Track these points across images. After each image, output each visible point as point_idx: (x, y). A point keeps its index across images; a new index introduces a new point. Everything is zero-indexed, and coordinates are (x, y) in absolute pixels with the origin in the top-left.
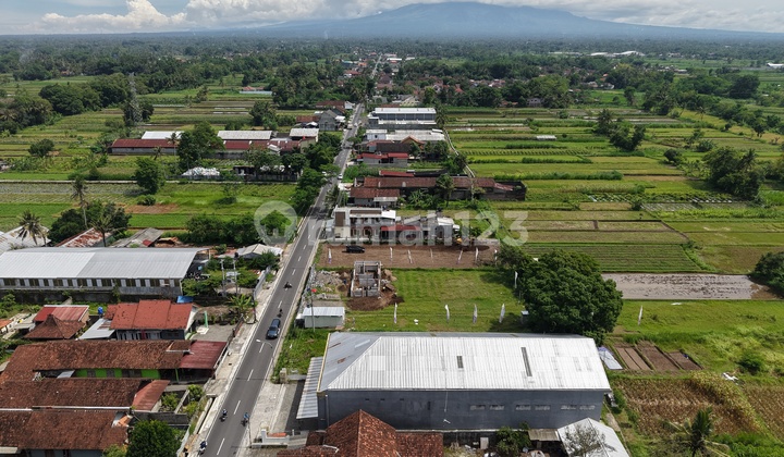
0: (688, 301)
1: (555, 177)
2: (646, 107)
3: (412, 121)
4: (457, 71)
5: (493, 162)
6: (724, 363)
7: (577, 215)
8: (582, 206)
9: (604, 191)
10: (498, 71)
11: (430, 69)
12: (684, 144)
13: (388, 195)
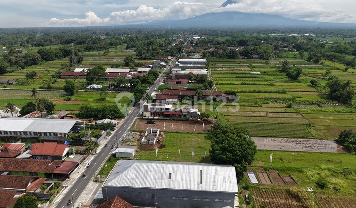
0: (301, 152)
1: (254, 91)
2: (309, 59)
3: (196, 65)
4: (223, 42)
5: (228, 84)
6: (309, 183)
7: (260, 109)
8: (263, 105)
9: (276, 98)
10: (242, 43)
11: (211, 42)
12: (322, 77)
13: (173, 98)
